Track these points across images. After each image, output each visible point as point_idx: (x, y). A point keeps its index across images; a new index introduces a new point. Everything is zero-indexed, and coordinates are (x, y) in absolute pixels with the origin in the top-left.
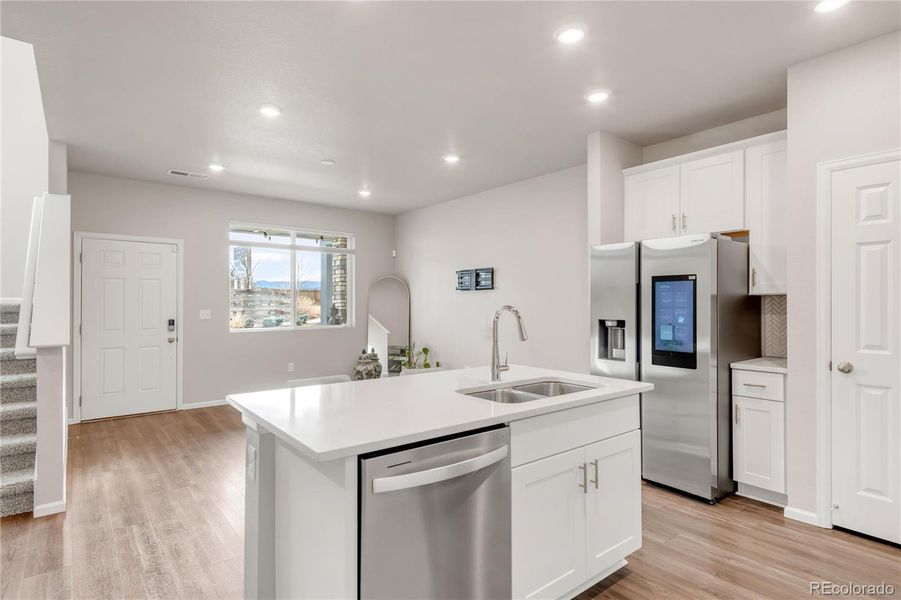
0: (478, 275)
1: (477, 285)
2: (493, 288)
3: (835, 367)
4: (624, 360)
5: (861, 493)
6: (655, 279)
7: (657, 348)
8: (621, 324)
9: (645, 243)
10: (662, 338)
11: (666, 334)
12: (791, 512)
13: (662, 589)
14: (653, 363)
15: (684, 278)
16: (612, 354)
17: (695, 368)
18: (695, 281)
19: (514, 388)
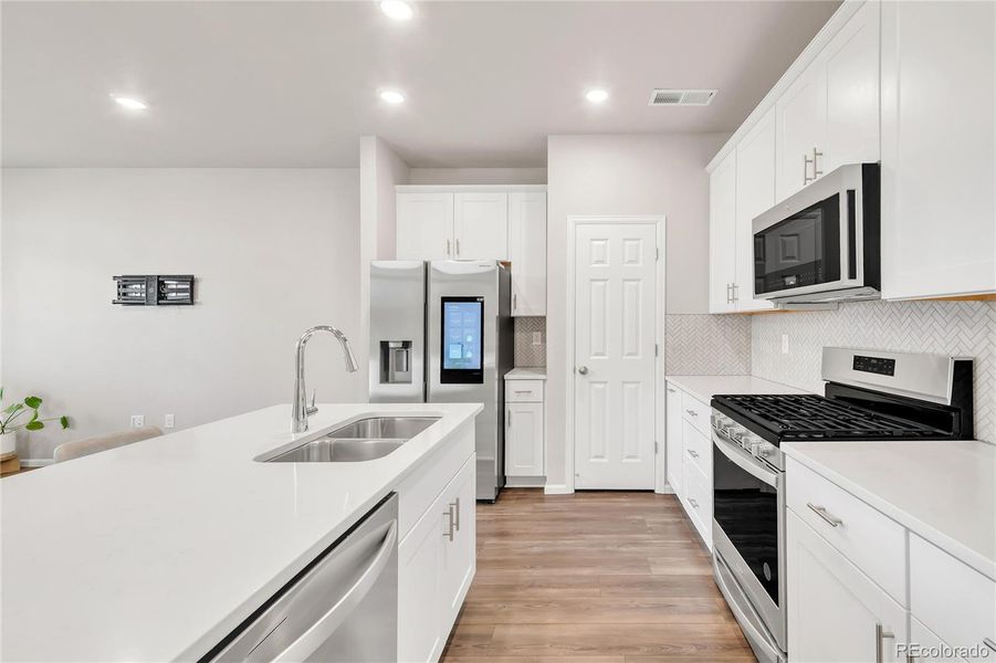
0: (161, 283)
1: (159, 299)
2: (192, 303)
3: (577, 371)
4: (410, 382)
5: (592, 460)
6: (444, 300)
7: (445, 367)
8: (406, 345)
9: (433, 265)
10: (451, 357)
11: (454, 353)
12: (550, 489)
13: (500, 605)
14: (442, 382)
15: (473, 299)
16: (393, 375)
17: (482, 382)
18: (482, 303)
19: (329, 435)
